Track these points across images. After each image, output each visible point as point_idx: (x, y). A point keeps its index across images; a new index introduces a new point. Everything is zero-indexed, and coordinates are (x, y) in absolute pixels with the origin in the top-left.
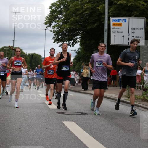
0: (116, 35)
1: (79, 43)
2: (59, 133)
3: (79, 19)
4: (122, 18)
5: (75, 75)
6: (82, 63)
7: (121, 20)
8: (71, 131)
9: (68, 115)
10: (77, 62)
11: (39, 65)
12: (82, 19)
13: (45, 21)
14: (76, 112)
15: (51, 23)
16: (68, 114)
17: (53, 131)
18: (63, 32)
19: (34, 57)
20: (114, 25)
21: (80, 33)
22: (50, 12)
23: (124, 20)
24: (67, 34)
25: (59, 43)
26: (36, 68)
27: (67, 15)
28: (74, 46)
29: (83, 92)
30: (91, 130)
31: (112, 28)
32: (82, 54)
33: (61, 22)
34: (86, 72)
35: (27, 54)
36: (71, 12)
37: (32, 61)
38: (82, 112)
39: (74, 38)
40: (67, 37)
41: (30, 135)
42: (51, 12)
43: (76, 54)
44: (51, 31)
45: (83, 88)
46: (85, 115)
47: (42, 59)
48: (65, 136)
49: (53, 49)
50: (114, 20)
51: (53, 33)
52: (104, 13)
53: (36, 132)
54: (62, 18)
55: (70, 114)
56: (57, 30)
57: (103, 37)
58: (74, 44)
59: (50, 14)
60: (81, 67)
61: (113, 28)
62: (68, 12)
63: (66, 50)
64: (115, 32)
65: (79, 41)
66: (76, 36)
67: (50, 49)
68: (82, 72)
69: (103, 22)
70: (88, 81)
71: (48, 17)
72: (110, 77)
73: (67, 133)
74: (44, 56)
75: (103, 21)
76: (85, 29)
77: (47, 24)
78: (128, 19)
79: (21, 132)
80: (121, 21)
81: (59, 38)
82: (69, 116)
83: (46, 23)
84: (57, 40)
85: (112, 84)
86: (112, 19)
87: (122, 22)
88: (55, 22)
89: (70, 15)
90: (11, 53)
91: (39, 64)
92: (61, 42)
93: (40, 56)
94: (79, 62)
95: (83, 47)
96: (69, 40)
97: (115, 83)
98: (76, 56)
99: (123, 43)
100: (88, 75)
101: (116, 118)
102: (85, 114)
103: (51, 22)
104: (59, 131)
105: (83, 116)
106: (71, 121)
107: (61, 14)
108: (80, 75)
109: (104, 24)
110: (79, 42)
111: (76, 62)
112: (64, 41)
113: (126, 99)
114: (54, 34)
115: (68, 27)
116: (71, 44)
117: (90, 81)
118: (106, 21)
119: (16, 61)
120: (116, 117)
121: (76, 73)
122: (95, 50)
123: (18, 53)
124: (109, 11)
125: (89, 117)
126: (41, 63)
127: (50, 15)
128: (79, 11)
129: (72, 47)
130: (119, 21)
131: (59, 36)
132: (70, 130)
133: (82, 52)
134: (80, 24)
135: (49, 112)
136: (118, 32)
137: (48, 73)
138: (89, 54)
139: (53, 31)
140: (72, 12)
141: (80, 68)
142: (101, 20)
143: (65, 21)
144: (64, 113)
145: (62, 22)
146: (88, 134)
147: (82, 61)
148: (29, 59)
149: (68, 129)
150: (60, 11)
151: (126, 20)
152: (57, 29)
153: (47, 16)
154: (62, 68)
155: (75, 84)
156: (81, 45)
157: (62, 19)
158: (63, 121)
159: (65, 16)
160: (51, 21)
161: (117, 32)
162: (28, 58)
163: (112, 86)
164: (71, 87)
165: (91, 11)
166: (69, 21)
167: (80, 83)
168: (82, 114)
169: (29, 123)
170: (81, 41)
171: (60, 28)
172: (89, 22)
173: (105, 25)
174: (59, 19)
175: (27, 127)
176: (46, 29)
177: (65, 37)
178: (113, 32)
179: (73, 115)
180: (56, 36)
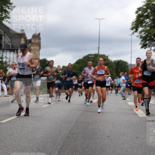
13: (131, 27)
17: (143, 139)
18: (151, 37)
19: (120, 64)
22: (136, 17)
25: (147, 48)
33: (148, 27)
37: (118, 68)
44: (138, 36)
47: (129, 66)
49: (139, 58)
53: (126, 141)
54: (149, 22)
56: (144, 35)
59: (136, 19)
71: (134, 22)
74: (131, 62)
81: (147, 44)
83: (132, 29)
84: (144, 46)
88: (142, 27)
90: (96, 60)
91: (125, 72)
93: (126, 63)
103: (138, 27)
114: (141, 39)
123: (101, 63)
126: (127, 70)
131: (146, 42)
135: (139, 120)
139: (139, 36)
143: (153, 25)
162: (114, 65)
169: (119, 132)
171: (147, 33)
174: (146, 24)
176: (133, 34)
180: (143, 41)
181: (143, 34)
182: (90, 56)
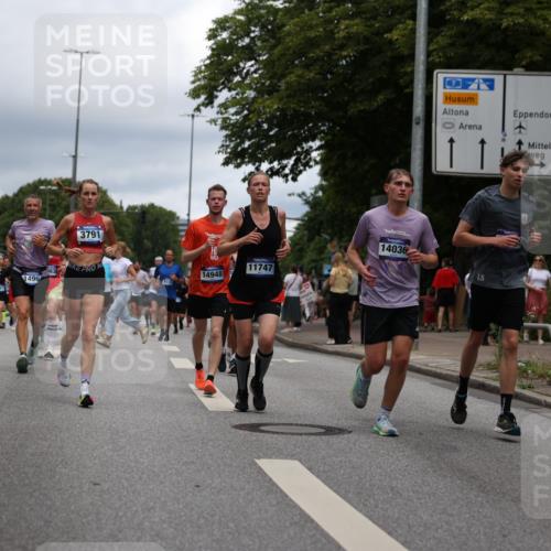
0: (455, 139)
1: (317, 168)
2: (241, 501)
3: (318, 76)
4: (479, 75)
5: (300, 287)
6: (327, 242)
7: (473, 80)
8: (287, 496)
9: (276, 436)
10: (311, 239)
11: (169, 252)
12: (329, 76)
13: (193, 86)
14: (306, 425)
15: (215, 93)
16: (277, 433)
17: (218, 492)
18: (259, 125)
19: (149, 218)
20: (449, 99)
21: (323, 132)
22: (209, 53)
23: (485, 80)
24: (271, 133)
25: (244, 166)
26: (159, 258)
27: (273, 62)
28: (299, 178)
29: (330, 348)
30: (359, 493)
31: (440, 111)
32: (328, 208)
33: (251, 88)
34: (344, 276)
35: (125, 208)
36: (288, 50)
37: (144, 233)
38: (330, 425)
39: (299, 149)
40: (274, 145)
41: (134, 509)
42: (213, 50)
43: (306, 209)
44: (214, 121)
45: (331, 336)
46: (341, 436)
47: (181, 228)
48: (266, 511)
49: (218, 188)
50: (450, 83)
51: (223, 128)
52: (412, 57)
53: (159, 498)
54: (255, 72)
55: (282, 433)
56: (234, 118)
57: (409, 146)
58: (301, 172)
59: (209, 58)
60: (323, 256)
61: (445, 112)
62: (276, 51)
63: (265, 201)
64: (453, 126)
65: (318, 159)
66: (307, 141)
67: (210, 190)
68: (328, 276)
69: (407, 90)
70: (350, 309)
71: (203, 68)
72: (432, 295)
73: (274, 502)
74: (189, 215)
75: (407, 87)
76: (341, 114)
77: (198, 96)
78: (502, 77)
79: (100, 496)
80: (474, 86)
81: (243, 149)
82: (280, 437)
83: (195, 94)
84: (235, 157)
85: (440, 322)
86: (440, 76)
87: (479, 88)
88: (230, 90)
89: (283, 61)
90: (64, 203)
91: (167, 248)
92: (249, 162)
93: (172, 215)
94: (317, 237)
95: (332, 181)
96: (281, 155)
97: (451, 315)
98: (305, 215)
99: (482, 167)
100: (349, 286)
101: (455, 449)
102: (341, 431)
103: (215, 88)
104: (242, 493)
105: (334, 439)
106: (286, 458)
107: (250, 60)
108: (320, 287)
109: (410, 97)
110: (316, 163)
111: (305, 238)
112: (261, 161)
113: (491, 379)
114: (225, 133)
115: (276, 107)
116: (287, 171)
117: (357, 308)
118: (420, 86)
119: (81, 228)
120: (454, 444)
121: (305, 281)
122: (376, 194)
123: (90, 201)
124: (431, 48)
125: (355, 444)
126: (175, 242)
127: (212, 62)
128: (318, 46)
129: (290, 182)
130: (466, 84)
131: (243, 142)
132: (281, 491)
133: (328, 201)
134: (323, 98)
135: (205, 423)
136: (461, 126)
137: (202, 278)
138: (354, 210)
139: (219, 122)
140: (291, 52)
141: (322, 260)
142: (401, 81)
143: (268, 83)
144: (263, 428)
145: (255, 90)
146: (352, 504)
147: (327, 234)
148: (131, 225)
149: (277, 487)
150: (247, 47)
151: (492, 81)
152: (236, 113)
153: (198, 64)
154: (248, 267)
155: (303, 321)
156: (324, 174)
157: (256, 76)
158: (259, 458)
159: (264, 68)
160: (213, 83)
161: (457, 125)
162: (128, 221)
163: (440, 327)
164: (286, 330)
165: (362, 48)
166: (283, 85)
167: (319, 317)
168: (329, 431)
169: (133, 464)
170: (324, 161)
171: (246, 112)
172: (356, 90)
173: (415, 99)
174: (244, 79)
175: (123, 481)
176: (197, 113)
177: (265, 145)
178: (444, 126)
179: (295, 437)
180: (231, 141)
181: (233, 115)
182: (42, 187)
